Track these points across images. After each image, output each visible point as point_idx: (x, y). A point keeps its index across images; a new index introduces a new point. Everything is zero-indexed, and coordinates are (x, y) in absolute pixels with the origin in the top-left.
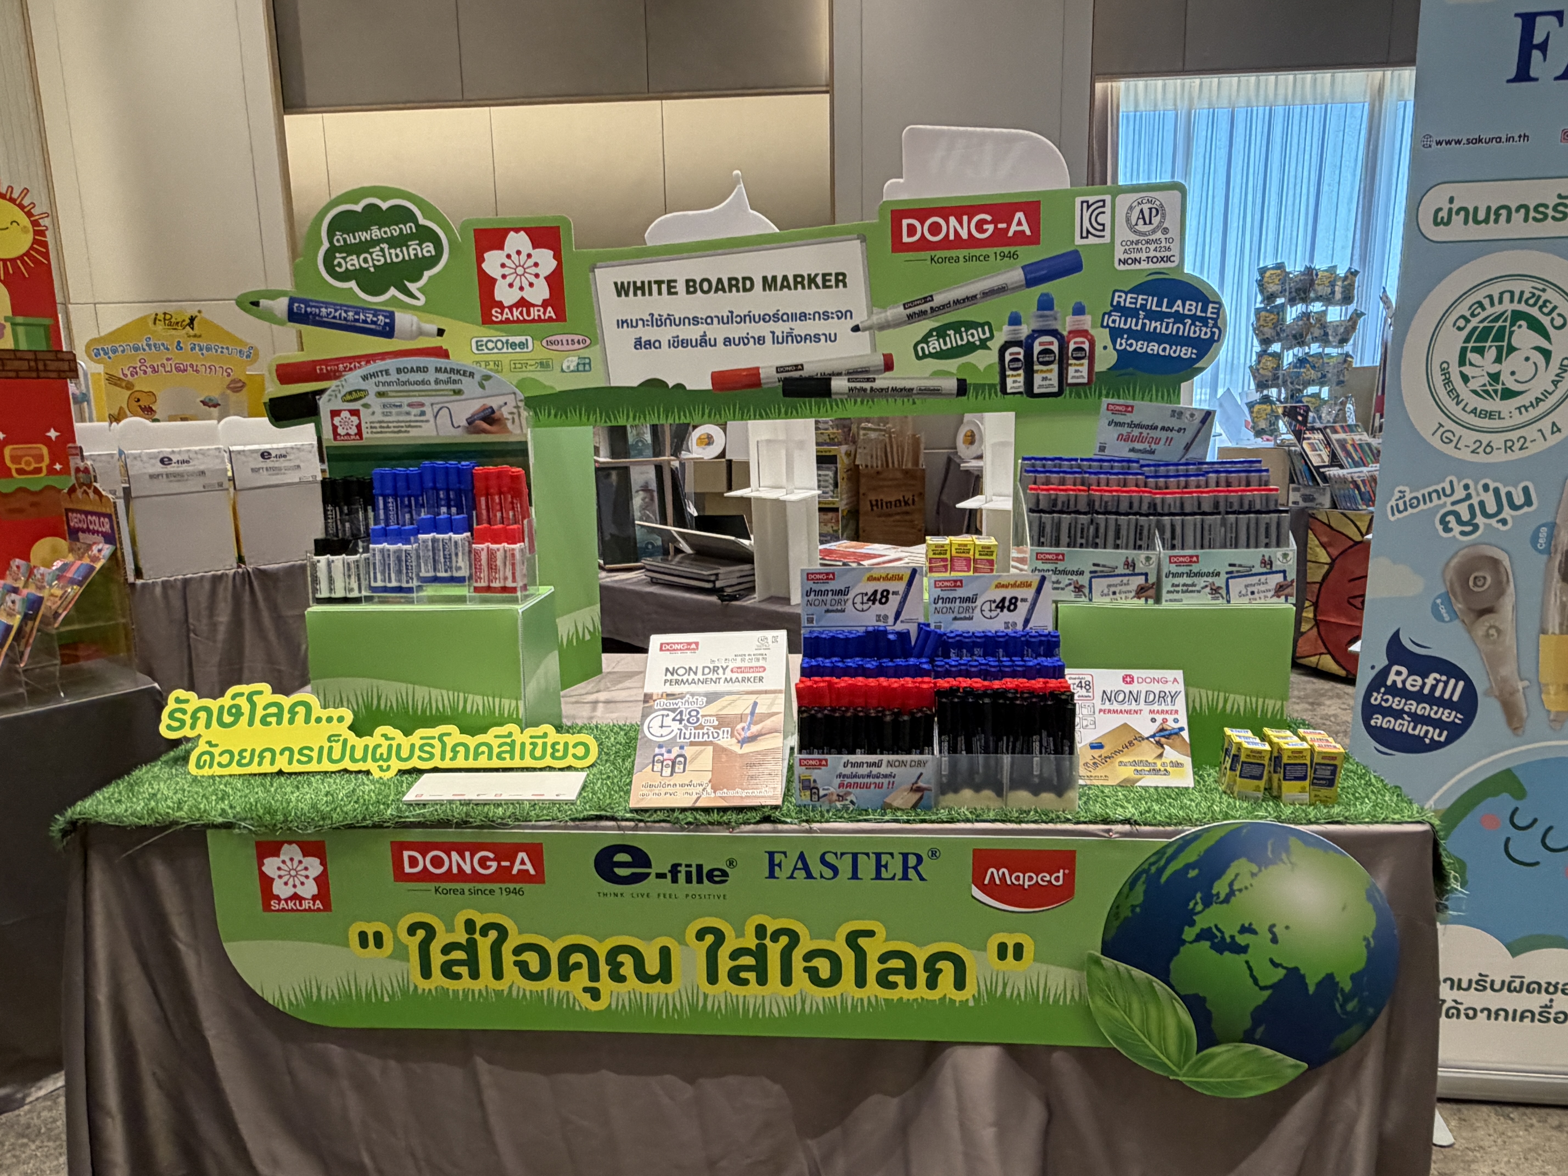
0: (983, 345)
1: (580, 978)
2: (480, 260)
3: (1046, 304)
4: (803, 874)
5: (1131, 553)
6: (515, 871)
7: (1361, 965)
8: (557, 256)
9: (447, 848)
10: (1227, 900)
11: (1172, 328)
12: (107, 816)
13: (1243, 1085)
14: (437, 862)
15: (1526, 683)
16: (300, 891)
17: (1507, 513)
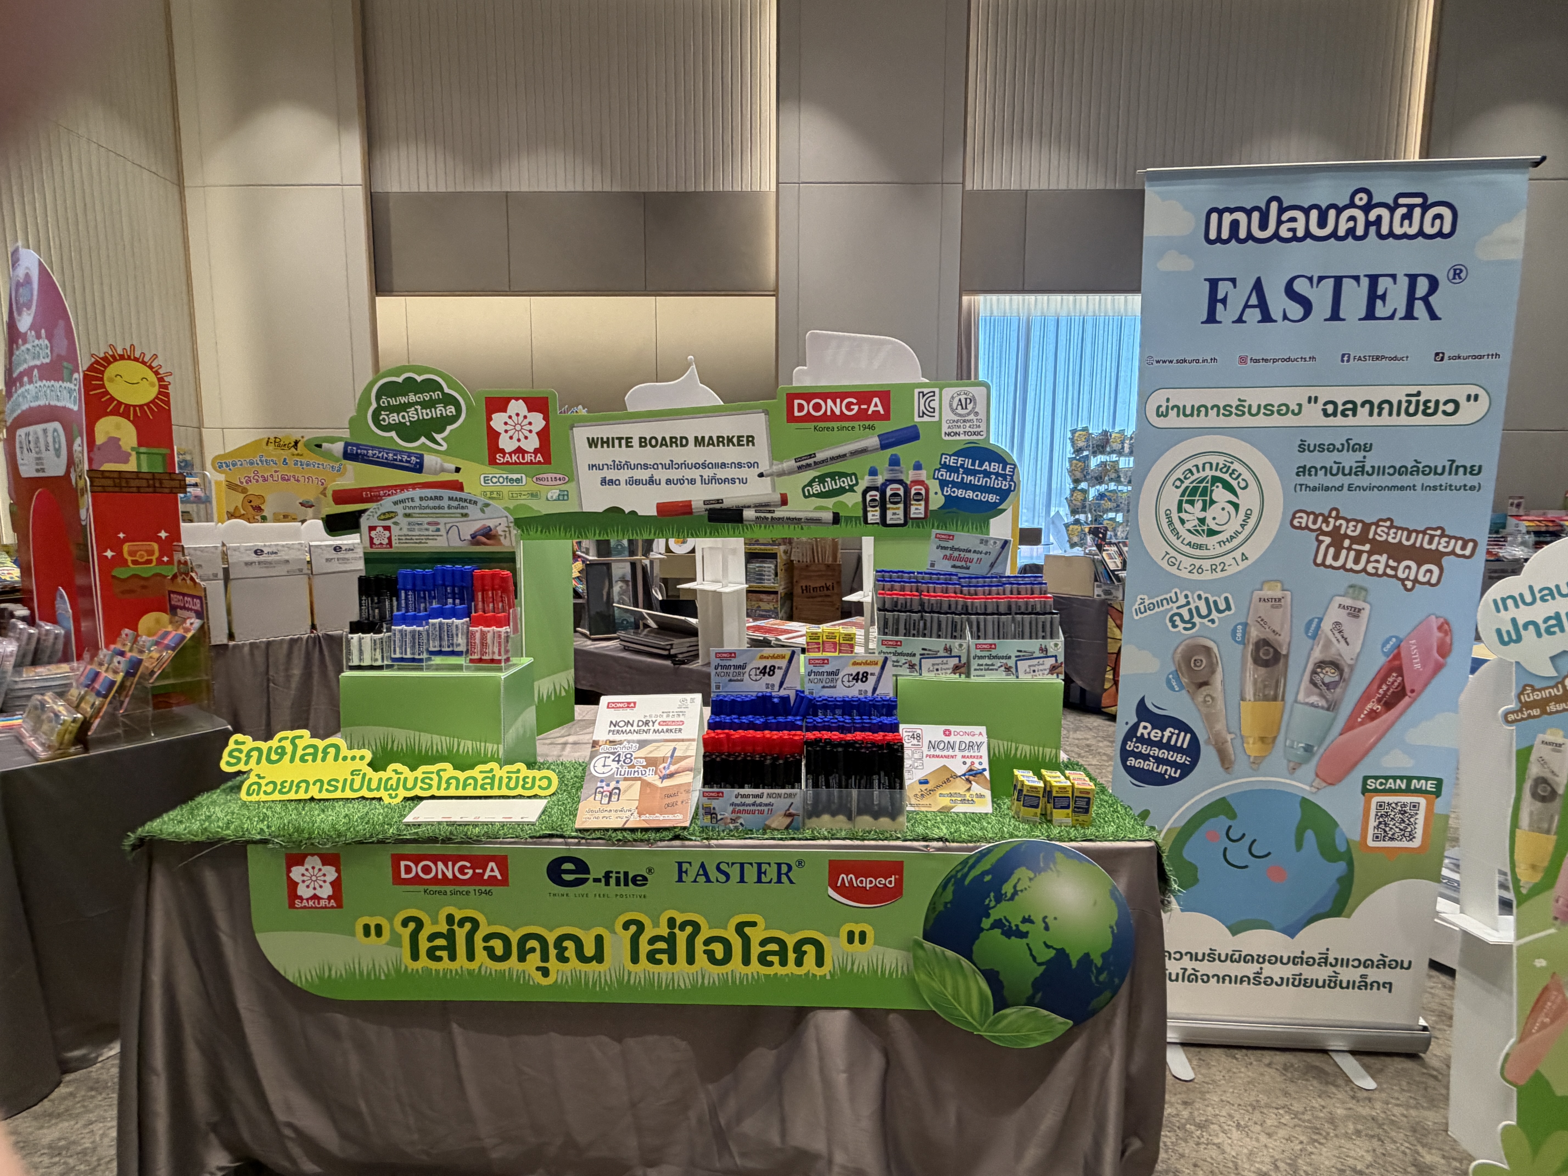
0: (851, 489)
1: (534, 959)
2: (489, 419)
3: (895, 462)
4: (703, 879)
5: (949, 641)
6: (486, 877)
7: (1108, 946)
8: (546, 418)
9: (435, 859)
10: (1012, 898)
11: (982, 481)
12: (169, 834)
13: (1028, 1038)
14: (427, 870)
15: (1233, 736)
16: (319, 893)
17: (1215, 615)
